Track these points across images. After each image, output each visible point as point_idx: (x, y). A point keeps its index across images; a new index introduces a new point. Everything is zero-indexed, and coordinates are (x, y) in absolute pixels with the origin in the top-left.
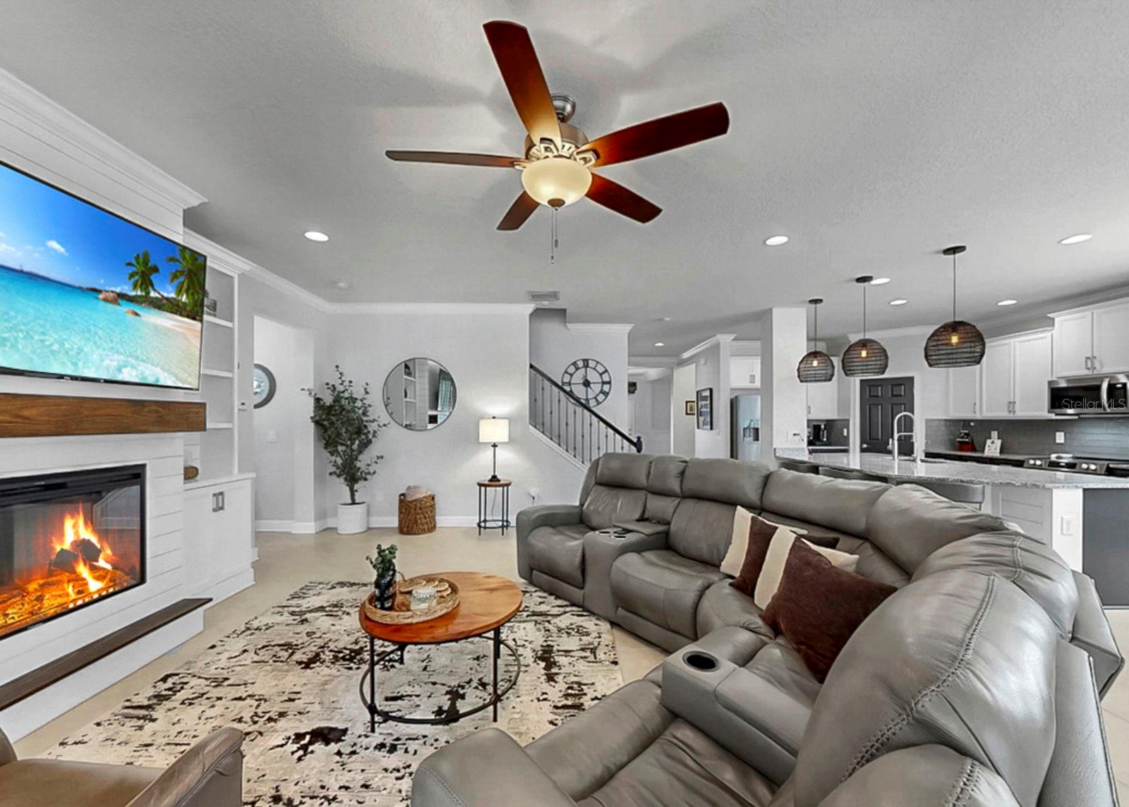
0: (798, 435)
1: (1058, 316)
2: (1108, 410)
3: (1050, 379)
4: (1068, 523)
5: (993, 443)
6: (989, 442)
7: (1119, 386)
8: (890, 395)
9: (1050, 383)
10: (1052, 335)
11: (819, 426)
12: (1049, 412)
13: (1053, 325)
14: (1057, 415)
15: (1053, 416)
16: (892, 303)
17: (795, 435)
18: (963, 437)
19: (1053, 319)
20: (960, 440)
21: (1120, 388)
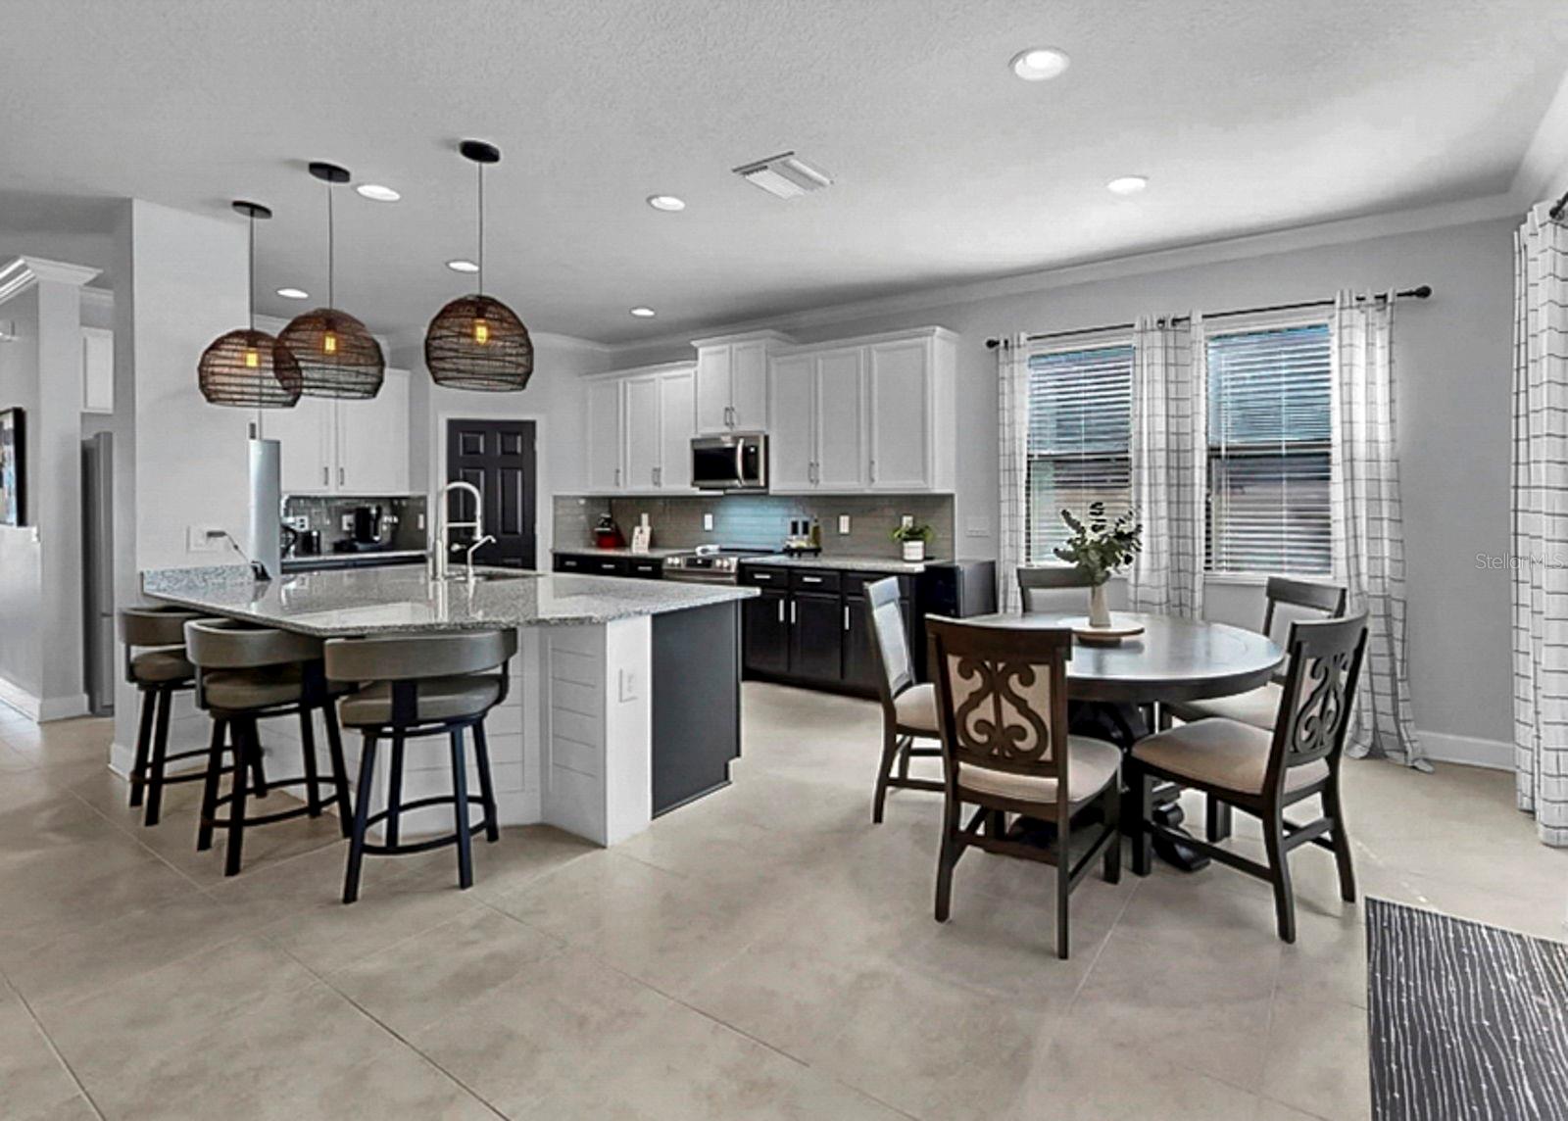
0: (222, 534)
1: (702, 346)
2: (744, 483)
3: (694, 436)
4: (630, 678)
5: (641, 532)
6: (637, 530)
7: (752, 450)
8: (499, 451)
9: (693, 441)
10: (696, 373)
11: (367, 510)
12: (693, 485)
13: (696, 359)
14: (702, 488)
15: (697, 492)
16: (453, 265)
17: (211, 534)
18: (602, 526)
19: (696, 351)
20: (600, 529)
21: (752, 453)
